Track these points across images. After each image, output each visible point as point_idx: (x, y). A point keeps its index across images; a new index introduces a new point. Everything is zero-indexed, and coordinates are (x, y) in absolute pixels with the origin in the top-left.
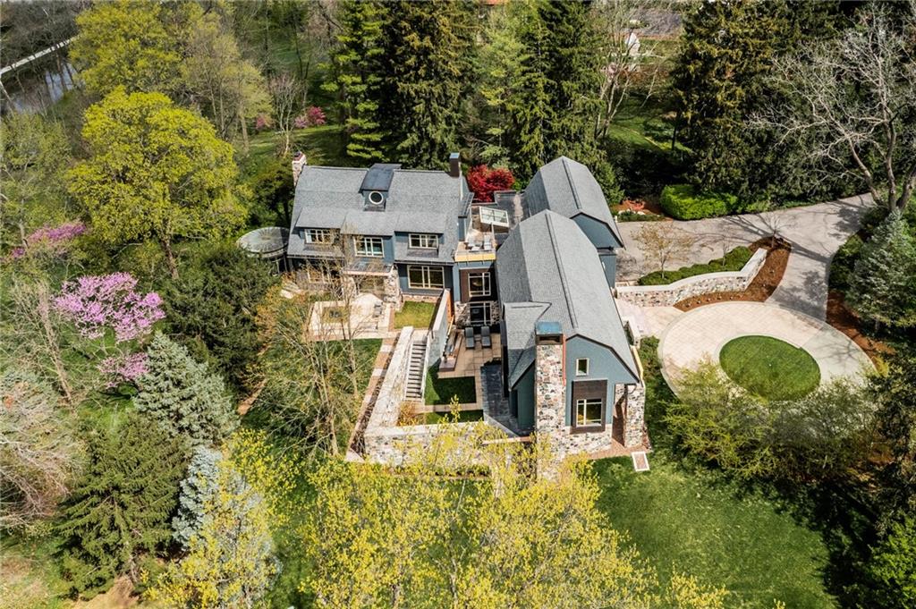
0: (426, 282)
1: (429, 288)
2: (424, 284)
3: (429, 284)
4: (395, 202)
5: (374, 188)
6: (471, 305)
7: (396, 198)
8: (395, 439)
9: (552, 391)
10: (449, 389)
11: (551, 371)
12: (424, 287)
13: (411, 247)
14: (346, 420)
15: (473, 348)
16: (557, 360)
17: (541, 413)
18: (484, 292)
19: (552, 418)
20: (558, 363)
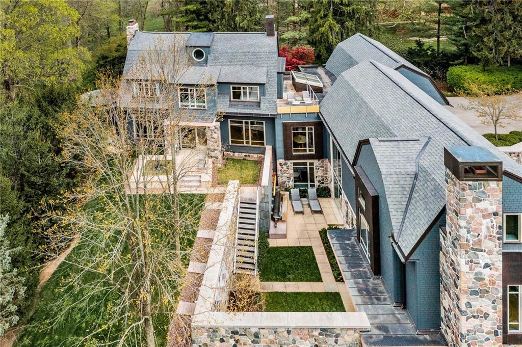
0: (247, 138)
1: (250, 145)
2: (245, 141)
3: (250, 141)
4: (216, 59)
5: (197, 45)
6: (295, 164)
7: (217, 55)
8: (235, 333)
9: (487, 266)
10: (285, 261)
11: (484, 228)
12: (245, 144)
13: (232, 99)
14: (167, 297)
15: (302, 213)
16: (493, 208)
17: (469, 305)
18: (308, 148)
19: (486, 316)
20: (495, 214)
